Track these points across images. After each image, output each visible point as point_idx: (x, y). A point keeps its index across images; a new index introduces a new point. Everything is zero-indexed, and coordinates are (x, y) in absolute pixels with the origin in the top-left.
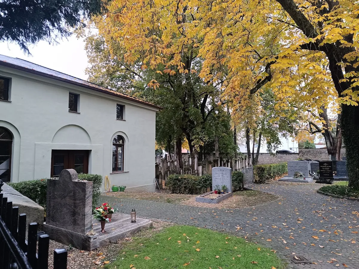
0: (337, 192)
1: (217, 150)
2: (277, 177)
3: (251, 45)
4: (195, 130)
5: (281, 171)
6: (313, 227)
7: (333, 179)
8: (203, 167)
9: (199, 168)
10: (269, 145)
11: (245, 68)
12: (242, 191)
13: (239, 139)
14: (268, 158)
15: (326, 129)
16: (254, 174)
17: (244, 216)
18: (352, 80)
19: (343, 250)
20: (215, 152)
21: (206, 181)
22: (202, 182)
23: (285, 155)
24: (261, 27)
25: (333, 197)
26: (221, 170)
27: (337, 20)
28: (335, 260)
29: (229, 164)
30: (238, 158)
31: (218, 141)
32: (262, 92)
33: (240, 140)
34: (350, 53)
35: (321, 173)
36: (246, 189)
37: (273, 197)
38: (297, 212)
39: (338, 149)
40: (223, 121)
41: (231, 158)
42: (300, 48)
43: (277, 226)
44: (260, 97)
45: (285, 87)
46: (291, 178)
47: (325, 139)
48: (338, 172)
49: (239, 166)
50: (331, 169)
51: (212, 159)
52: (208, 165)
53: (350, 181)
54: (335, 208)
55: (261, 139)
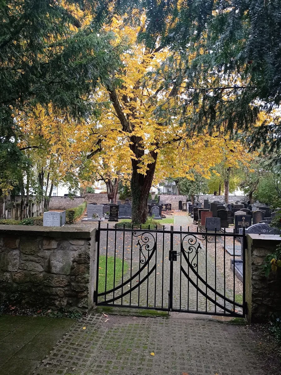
4: (3, 173)
7: (118, 218)
8: (8, 212)
14: (57, 201)
15: (109, 178)
26: (52, 214)
35: (111, 215)
39: (115, 195)
46: (90, 219)
47: (107, 186)
48: (120, 213)
50: (117, 211)
52: (13, 209)
53: (133, 219)
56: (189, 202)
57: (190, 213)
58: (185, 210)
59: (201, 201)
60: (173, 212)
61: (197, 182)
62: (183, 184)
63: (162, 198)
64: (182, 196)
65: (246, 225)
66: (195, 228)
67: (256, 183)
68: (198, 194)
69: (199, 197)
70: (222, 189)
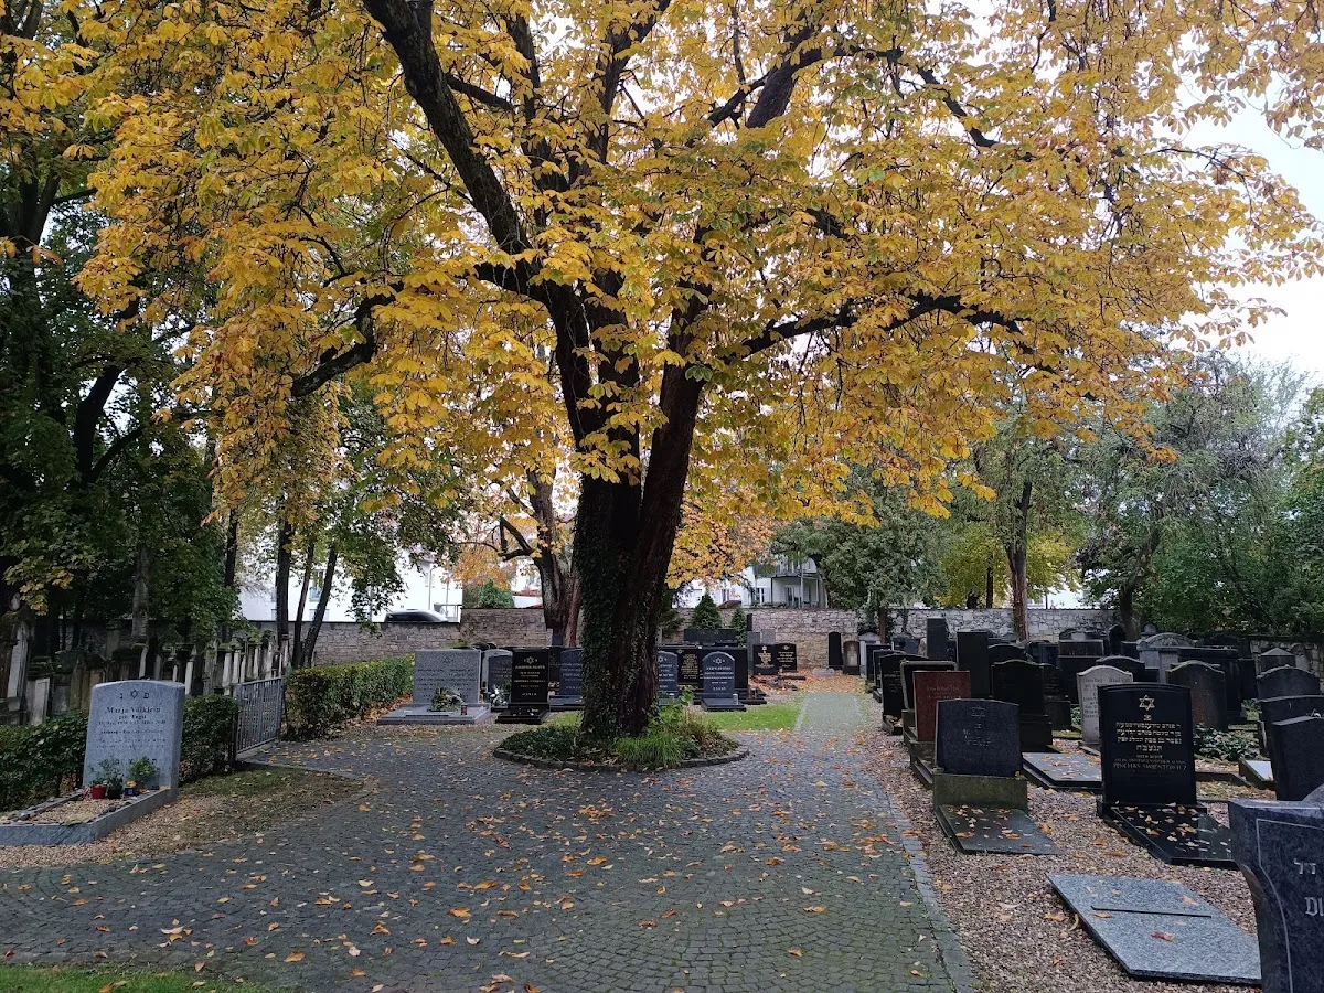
0: (548, 750)
1: (141, 607)
2: (374, 711)
3: (309, 217)
5: (392, 686)
6: (459, 877)
7: (547, 708)
8: (55, 684)
9: (33, 687)
10: (358, 593)
11: (279, 296)
12: (227, 774)
13: (247, 564)
14: (352, 642)
15: (546, 545)
16: (286, 703)
17: (210, 877)
18: (609, 408)
19: (533, 939)
20: (130, 617)
21: (56, 744)
22: (35, 753)
23: (414, 629)
24: (349, 164)
25: (537, 764)
26: (134, 694)
27: (581, 217)
28: (506, 978)
29: (190, 666)
30: (234, 642)
31: (151, 568)
32: (349, 398)
33: (251, 569)
34: (611, 327)
35: (515, 692)
36: (242, 767)
37: (342, 787)
38: (419, 831)
39: (571, 611)
40: (182, 486)
41: (202, 643)
42: (475, 275)
43: (335, 897)
44: (340, 414)
45: (416, 394)
46: (422, 711)
47: (542, 578)
48: (564, 683)
49: (232, 672)
50: (543, 675)
51: (112, 643)
52: (82, 676)
53: (588, 712)
54: (537, 800)
55: (336, 568)
56: (869, 637)
57: (870, 679)
58: (855, 671)
59: (917, 633)
60: (803, 678)
61: (898, 556)
62: (842, 564)
63: (762, 620)
64: (842, 614)
65: (1161, 740)
66: (887, 753)
67: (1145, 546)
68: (905, 602)
69: (910, 618)
70: (996, 585)
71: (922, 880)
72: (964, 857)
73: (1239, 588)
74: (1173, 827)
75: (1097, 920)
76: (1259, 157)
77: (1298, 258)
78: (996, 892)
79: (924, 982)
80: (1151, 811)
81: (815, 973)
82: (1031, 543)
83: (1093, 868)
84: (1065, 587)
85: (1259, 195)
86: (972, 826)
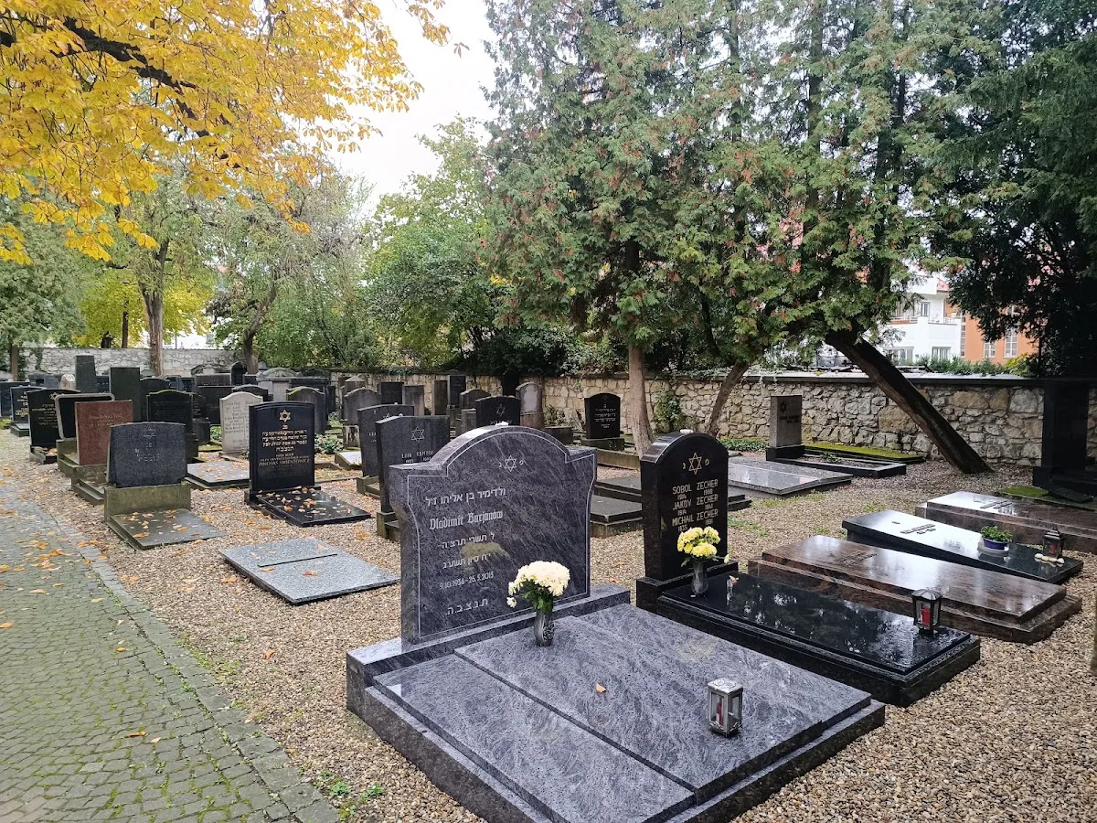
57: (5, 416)
65: (294, 443)
66: (42, 480)
67: (266, 299)
68: (41, 340)
69: (44, 357)
70: (131, 327)
71: (108, 578)
72: (143, 553)
73: (325, 335)
74: (300, 503)
75: (264, 574)
76: (375, 7)
77: (394, 94)
78: (179, 573)
79: (131, 654)
80: (284, 494)
81: (19, 679)
82: (165, 291)
83: (250, 540)
84: (193, 331)
85: (372, 37)
86: (146, 527)
